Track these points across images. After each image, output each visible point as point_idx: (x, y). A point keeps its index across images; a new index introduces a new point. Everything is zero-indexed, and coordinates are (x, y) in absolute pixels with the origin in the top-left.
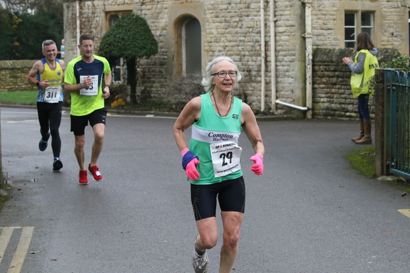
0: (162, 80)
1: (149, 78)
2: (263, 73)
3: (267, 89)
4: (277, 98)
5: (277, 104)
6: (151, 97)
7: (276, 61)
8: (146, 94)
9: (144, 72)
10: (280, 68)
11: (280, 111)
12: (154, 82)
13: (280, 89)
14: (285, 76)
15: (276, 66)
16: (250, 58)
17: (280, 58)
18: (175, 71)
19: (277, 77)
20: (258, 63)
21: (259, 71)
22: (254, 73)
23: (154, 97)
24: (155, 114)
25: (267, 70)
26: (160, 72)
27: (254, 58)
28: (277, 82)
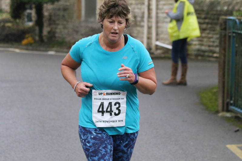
0: (65, 23)
1: (54, 21)
2: (146, 19)
3: (149, 33)
4: (157, 40)
5: (157, 46)
6: (55, 37)
7: (157, 9)
8: (52, 35)
9: (50, 16)
10: (160, 15)
11: (159, 52)
12: (58, 24)
13: (159, 32)
14: (164, 22)
15: (157, 13)
16: (136, 6)
17: (160, 7)
18: (75, 15)
19: (157, 22)
20: (142, 11)
21: (143, 17)
22: (139, 19)
23: (59, 37)
24: (56, 51)
25: (149, 17)
26: (64, 16)
27: (139, 6)
28: (157, 27)
